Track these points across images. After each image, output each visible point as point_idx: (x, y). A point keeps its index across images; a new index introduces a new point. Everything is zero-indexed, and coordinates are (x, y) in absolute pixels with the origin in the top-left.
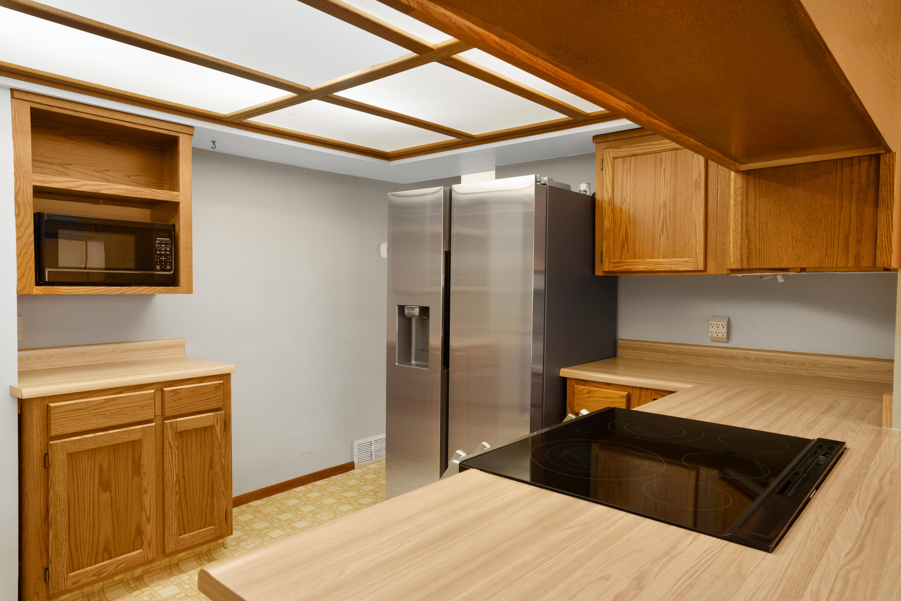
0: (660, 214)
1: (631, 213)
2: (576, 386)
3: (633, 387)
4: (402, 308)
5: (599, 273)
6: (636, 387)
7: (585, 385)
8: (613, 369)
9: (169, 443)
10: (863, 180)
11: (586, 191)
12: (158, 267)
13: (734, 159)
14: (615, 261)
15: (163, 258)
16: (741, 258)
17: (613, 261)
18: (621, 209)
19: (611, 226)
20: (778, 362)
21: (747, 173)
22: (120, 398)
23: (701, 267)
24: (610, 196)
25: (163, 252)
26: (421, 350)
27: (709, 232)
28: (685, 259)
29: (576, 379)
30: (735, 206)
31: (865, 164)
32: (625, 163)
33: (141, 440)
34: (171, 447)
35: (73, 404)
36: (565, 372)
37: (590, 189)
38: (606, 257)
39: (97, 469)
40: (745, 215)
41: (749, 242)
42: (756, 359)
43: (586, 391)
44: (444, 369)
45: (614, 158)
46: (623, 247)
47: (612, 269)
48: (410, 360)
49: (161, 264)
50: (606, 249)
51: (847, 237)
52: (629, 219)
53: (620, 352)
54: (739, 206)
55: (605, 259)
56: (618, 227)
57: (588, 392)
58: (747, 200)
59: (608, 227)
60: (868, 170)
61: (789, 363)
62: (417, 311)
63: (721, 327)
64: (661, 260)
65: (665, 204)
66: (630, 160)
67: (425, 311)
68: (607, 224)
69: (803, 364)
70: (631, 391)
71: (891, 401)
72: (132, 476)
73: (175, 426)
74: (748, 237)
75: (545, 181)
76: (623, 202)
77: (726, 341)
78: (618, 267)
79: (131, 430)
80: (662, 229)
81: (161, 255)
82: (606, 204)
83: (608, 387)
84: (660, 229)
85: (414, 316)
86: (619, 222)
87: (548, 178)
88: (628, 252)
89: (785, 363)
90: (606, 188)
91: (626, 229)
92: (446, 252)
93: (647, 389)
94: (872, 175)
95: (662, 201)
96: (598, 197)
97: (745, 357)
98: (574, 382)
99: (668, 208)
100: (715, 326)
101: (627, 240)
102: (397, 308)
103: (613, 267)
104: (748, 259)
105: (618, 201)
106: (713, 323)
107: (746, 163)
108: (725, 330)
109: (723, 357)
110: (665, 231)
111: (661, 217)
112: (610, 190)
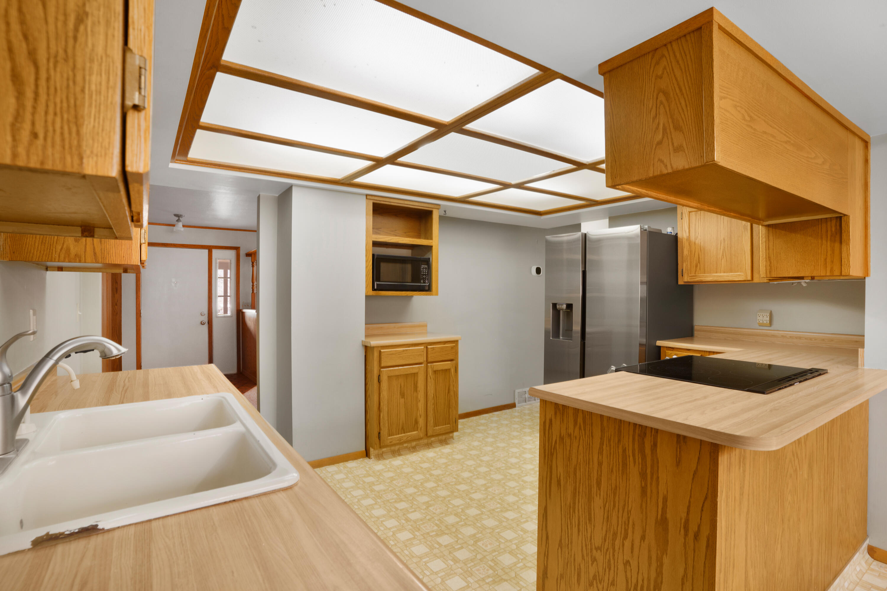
0: (721, 246)
1: (702, 244)
2: (667, 351)
3: (705, 351)
4: (554, 305)
5: (680, 282)
6: (707, 351)
7: (673, 351)
8: (692, 342)
9: (430, 376)
10: (833, 229)
11: (671, 233)
13: (759, 219)
14: (691, 275)
15: (424, 277)
16: (766, 272)
17: (690, 275)
18: (695, 243)
19: (688, 253)
20: (805, 339)
21: (768, 226)
22: (409, 350)
23: (749, 278)
24: (688, 235)
25: (424, 273)
26: (566, 330)
27: (754, 256)
28: (738, 274)
29: (667, 347)
30: (762, 243)
31: (834, 222)
32: (697, 215)
33: (417, 373)
34: (431, 378)
35: (390, 351)
36: (659, 343)
37: (674, 231)
38: (685, 272)
39: (399, 386)
40: (768, 248)
41: (770, 263)
42: (790, 337)
43: (673, 354)
44: (582, 341)
45: (690, 212)
46: (696, 266)
47: (689, 280)
48: (558, 337)
49: (423, 280)
50: (685, 268)
51: (826, 259)
52: (700, 249)
53: (696, 333)
54: (764, 244)
55: (685, 274)
56: (693, 255)
58: (769, 241)
59: (686, 255)
60: (836, 225)
61: (813, 339)
62: (564, 307)
63: (765, 317)
64: (722, 274)
65: (724, 239)
66: (700, 213)
67: (570, 306)
68: (686, 252)
69: (823, 340)
70: (703, 354)
71: (864, 352)
72: (414, 392)
73: (432, 367)
74: (770, 260)
75: (646, 228)
76: (696, 239)
77: (769, 325)
78: (693, 279)
79: (414, 367)
80: (723, 255)
81: (423, 275)
82: (685, 240)
83: (689, 351)
84: (721, 255)
85: (563, 309)
86: (694, 251)
87: (648, 227)
88: (700, 269)
89: (811, 339)
90: (685, 230)
91: (699, 255)
92: (583, 271)
94: (838, 227)
95: (722, 238)
96: (679, 236)
97: (782, 336)
98: (665, 349)
99: (726, 242)
100: (761, 316)
101: (699, 262)
102: (551, 305)
103: (690, 279)
104: (770, 272)
105: (693, 238)
106: (759, 314)
107: (767, 221)
108: (768, 319)
109: (767, 336)
110: (725, 256)
111: (722, 248)
112: (687, 231)
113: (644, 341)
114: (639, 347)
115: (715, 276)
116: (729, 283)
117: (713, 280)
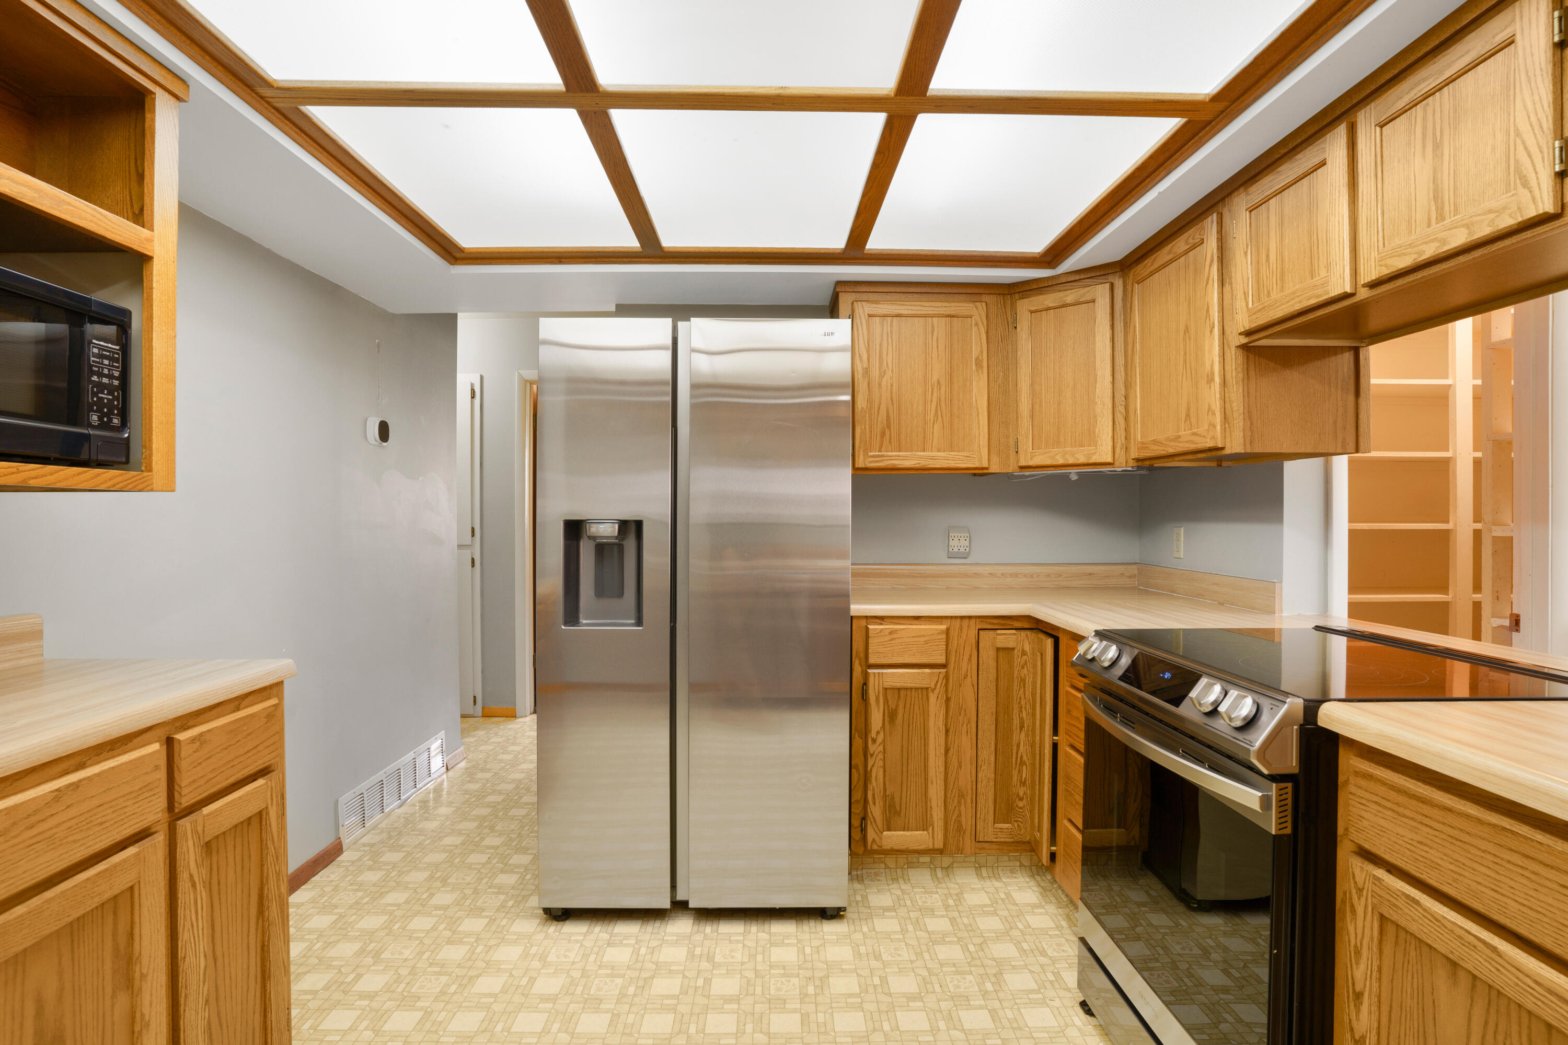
0: (932, 394)
1: (893, 390)
2: (870, 627)
3: (952, 617)
4: (574, 525)
6: (956, 617)
7: (881, 624)
9: (191, 876)
10: (1346, 369)
12: (94, 418)
14: (872, 453)
15: (105, 396)
16: (1245, 441)
17: (867, 454)
19: (867, 406)
20: (1025, 576)
22: (89, 779)
23: (985, 463)
24: (866, 365)
25: (105, 380)
28: (966, 454)
29: (867, 617)
32: (885, 324)
33: (133, 886)
34: (194, 885)
38: (860, 447)
39: (30, 1011)
40: (1247, 395)
41: (1252, 424)
42: (1002, 574)
43: (888, 632)
45: (870, 316)
46: (883, 435)
47: (868, 465)
49: (99, 410)
50: (861, 438)
52: (890, 398)
55: (859, 451)
56: (876, 409)
57: (891, 633)
58: (1248, 378)
59: (862, 408)
61: (1035, 576)
62: (612, 529)
63: (962, 540)
64: (934, 454)
65: (939, 383)
66: (892, 322)
68: (861, 402)
70: (948, 623)
72: (114, 996)
73: (200, 829)
74: (1250, 418)
76: (882, 374)
77: (966, 556)
78: (877, 462)
79: (115, 866)
80: (936, 415)
81: (100, 386)
82: (860, 376)
83: (916, 622)
84: (933, 414)
85: (602, 537)
86: (878, 400)
88: (890, 442)
89: (1032, 576)
90: (860, 355)
91: (888, 412)
93: (970, 617)
94: (1352, 366)
95: (935, 379)
97: (990, 574)
99: (943, 389)
100: (956, 539)
101: (889, 427)
102: (560, 526)
103: (871, 462)
104: (1251, 442)
105: (874, 374)
106: (954, 535)
108: (967, 543)
109: (966, 575)
110: (940, 416)
111: (935, 400)
112: (865, 356)
115: (921, 457)
116: (947, 472)
117: (917, 466)
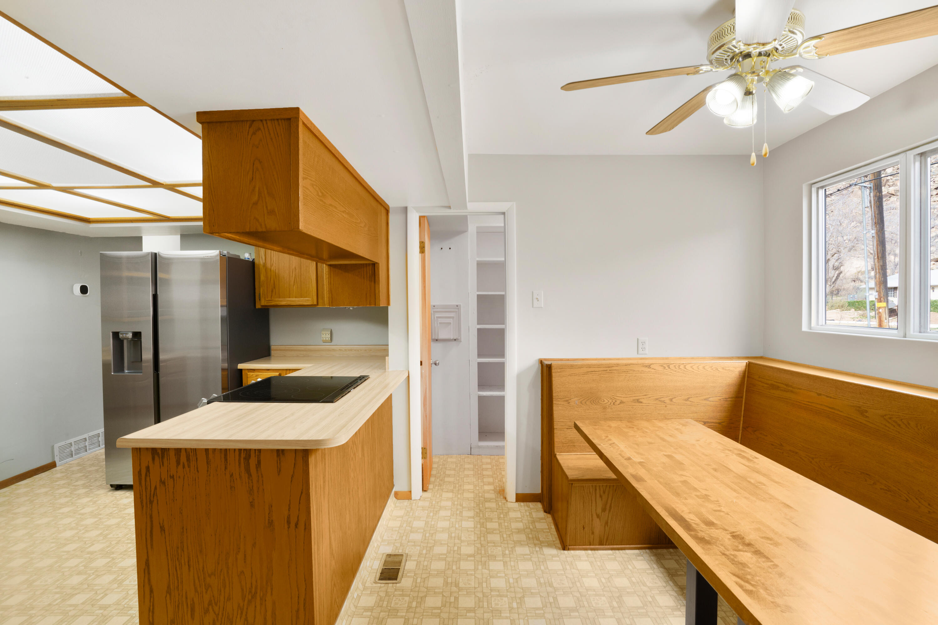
0: (293, 273)
1: (277, 272)
2: (248, 373)
3: (282, 370)
4: (116, 335)
5: (258, 306)
6: (284, 370)
7: (254, 372)
8: (269, 362)
10: (371, 272)
11: (249, 258)
13: (324, 260)
14: (268, 299)
16: (329, 302)
17: (267, 299)
18: (271, 270)
19: (265, 279)
20: (355, 350)
21: (330, 266)
23: (315, 303)
24: (264, 261)
26: (133, 362)
27: (319, 284)
28: (307, 299)
29: (248, 369)
30: (326, 279)
31: (371, 267)
36: (240, 366)
37: (251, 257)
38: (262, 297)
40: (330, 283)
41: (332, 295)
42: (345, 350)
44: (155, 373)
46: (272, 291)
47: (266, 304)
48: (122, 370)
50: (262, 293)
51: (366, 294)
52: (276, 275)
53: (273, 353)
54: (328, 279)
56: (269, 280)
57: (256, 376)
58: (331, 277)
59: (263, 280)
60: (372, 269)
62: (130, 335)
63: (327, 334)
64: (294, 299)
65: (295, 268)
67: (137, 335)
68: (262, 278)
69: (366, 350)
70: (281, 372)
71: (388, 359)
74: (332, 292)
75: (225, 254)
76: (272, 265)
77: (330, 342)
78: (270, 303)
80: (294, 282)
82: (262, 266)
83: (268, 371)
84: (293, 282)
85: (127, 339)
86: (269, 277)
87: (227, 252)
88: (275, 294)
90: (261, 258)
91: (274, 281)
92: (153, 295)
93: (289, 369)
94: (373, 271)
96: (256, 262)
97: (339, 349)
98: (247, 371)
99: (297, 271)
100: (324, 334)
101: (274, 288)
102: (111, 334)
105: (268, 265)
106: (323, 332)
107: (329, 261)
108: (329, 336)
109: (329, 350)
110: (296, 283)
111: (294, 276)
112: (264, 258)
113: (226, 365)
114: (222, 372)
115: (288, 300)
116: (300, 307)
117: (286, 304)
